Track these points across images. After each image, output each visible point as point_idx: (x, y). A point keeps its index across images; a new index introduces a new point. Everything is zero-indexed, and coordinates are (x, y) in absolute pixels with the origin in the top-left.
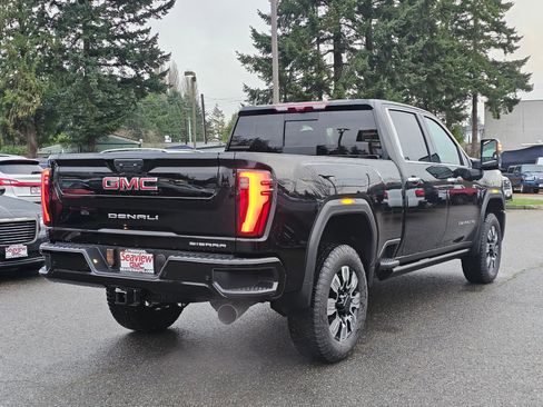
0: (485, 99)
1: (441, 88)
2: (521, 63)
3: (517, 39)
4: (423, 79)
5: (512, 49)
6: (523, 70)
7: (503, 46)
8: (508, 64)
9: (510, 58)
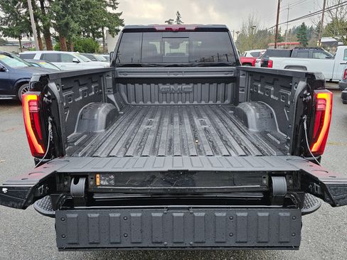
0: (108, 29)
1: (93, 23)
2: (120, 14)
3: (117, 4)
4: (87, 18)
5: (115, 8)
6: (120, 17)
7: (112, 6)
8: (115, 14)
9: (115, 12)
